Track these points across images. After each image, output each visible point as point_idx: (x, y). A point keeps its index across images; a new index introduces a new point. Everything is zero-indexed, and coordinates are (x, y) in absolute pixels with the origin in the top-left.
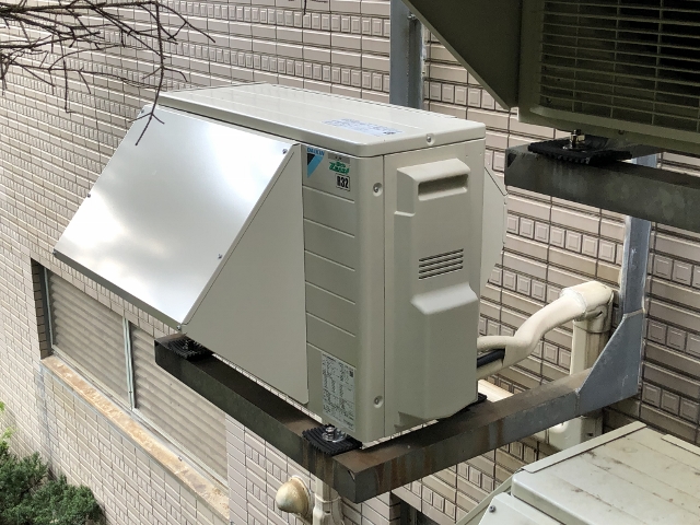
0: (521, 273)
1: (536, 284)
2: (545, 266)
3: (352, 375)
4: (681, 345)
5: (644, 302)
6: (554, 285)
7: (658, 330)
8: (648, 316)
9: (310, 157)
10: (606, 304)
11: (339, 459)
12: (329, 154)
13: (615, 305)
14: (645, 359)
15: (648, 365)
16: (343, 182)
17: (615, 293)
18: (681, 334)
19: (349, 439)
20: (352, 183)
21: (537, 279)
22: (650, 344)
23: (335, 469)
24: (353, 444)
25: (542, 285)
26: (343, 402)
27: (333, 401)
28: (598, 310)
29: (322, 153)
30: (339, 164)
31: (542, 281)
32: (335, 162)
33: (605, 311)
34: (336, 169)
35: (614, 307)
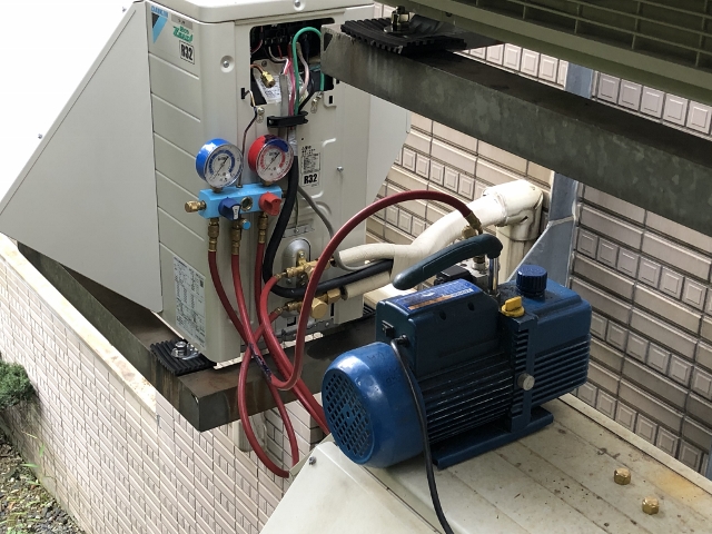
0: (450, 166)
1: (464, 179)
2: (474, 159)
3: (202, 285)
4: (611, 260)
5: (575, 208)
6: (483, 181)
7: (588, 242)
8: (579, 224)
9: (155, 18)
10: (534, 208)
11: (184, 380)
12: (173, 16)
13: (544, 209)
14: (573, 273)
15: (576, 280)
16: (187, 52)
17: (545, 195)
18: (612, 247)
19: (201, 357)
20: (196, 55)
21: (466, 173)
22: (579, 256)
23: (181, 391)
24: (205, 364)
25: (470, 181)
26: (195, 314)
27: (185, 312)
28: (523, 215)
29: (166, 14)
30: (182, 29)
31: (470, 175)
32: (178, 26)
33: (531, 217)
34: (180, 36)
35: (541, 211)
